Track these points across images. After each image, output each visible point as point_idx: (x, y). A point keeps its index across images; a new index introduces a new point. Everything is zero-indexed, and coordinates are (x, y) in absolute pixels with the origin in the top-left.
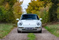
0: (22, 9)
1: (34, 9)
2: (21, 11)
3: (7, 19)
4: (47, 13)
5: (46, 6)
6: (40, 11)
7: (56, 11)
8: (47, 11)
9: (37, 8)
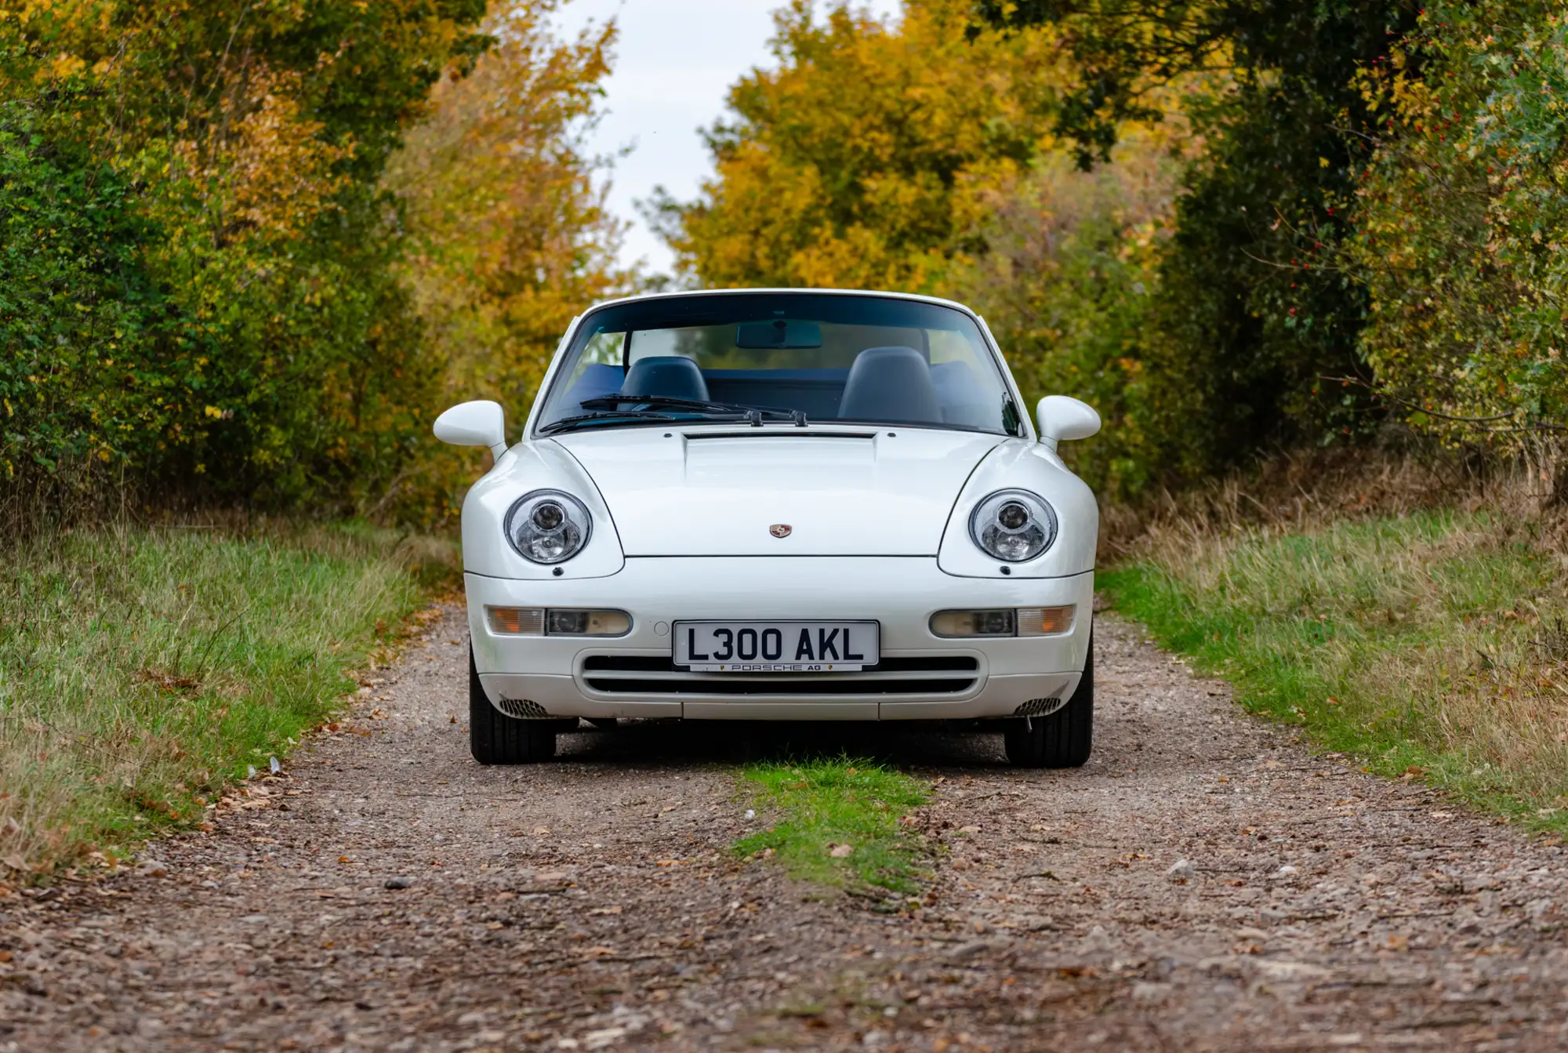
0: (594, 216)
1: (844, 218)
2: (579, 257)
3: (277, 437)
4: (1144, 283)
5: (1108, 138)
6: (980, 247)
7: (1342, 228)
8: (1144, 236)
9: (907, 193)
